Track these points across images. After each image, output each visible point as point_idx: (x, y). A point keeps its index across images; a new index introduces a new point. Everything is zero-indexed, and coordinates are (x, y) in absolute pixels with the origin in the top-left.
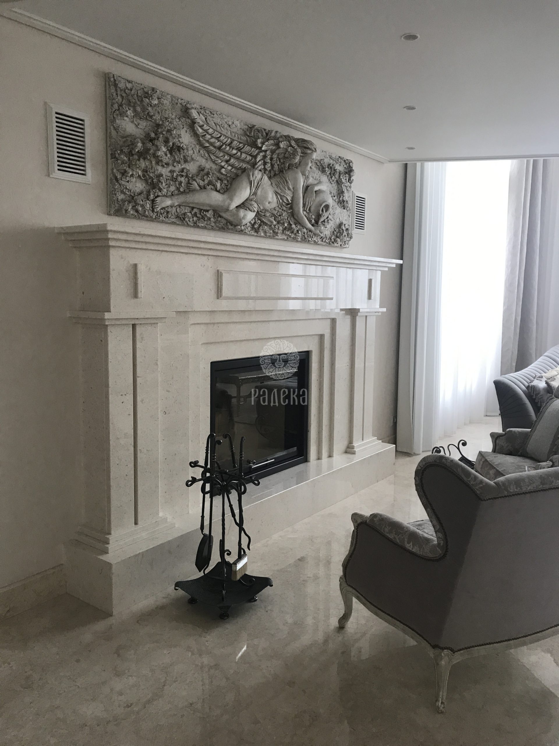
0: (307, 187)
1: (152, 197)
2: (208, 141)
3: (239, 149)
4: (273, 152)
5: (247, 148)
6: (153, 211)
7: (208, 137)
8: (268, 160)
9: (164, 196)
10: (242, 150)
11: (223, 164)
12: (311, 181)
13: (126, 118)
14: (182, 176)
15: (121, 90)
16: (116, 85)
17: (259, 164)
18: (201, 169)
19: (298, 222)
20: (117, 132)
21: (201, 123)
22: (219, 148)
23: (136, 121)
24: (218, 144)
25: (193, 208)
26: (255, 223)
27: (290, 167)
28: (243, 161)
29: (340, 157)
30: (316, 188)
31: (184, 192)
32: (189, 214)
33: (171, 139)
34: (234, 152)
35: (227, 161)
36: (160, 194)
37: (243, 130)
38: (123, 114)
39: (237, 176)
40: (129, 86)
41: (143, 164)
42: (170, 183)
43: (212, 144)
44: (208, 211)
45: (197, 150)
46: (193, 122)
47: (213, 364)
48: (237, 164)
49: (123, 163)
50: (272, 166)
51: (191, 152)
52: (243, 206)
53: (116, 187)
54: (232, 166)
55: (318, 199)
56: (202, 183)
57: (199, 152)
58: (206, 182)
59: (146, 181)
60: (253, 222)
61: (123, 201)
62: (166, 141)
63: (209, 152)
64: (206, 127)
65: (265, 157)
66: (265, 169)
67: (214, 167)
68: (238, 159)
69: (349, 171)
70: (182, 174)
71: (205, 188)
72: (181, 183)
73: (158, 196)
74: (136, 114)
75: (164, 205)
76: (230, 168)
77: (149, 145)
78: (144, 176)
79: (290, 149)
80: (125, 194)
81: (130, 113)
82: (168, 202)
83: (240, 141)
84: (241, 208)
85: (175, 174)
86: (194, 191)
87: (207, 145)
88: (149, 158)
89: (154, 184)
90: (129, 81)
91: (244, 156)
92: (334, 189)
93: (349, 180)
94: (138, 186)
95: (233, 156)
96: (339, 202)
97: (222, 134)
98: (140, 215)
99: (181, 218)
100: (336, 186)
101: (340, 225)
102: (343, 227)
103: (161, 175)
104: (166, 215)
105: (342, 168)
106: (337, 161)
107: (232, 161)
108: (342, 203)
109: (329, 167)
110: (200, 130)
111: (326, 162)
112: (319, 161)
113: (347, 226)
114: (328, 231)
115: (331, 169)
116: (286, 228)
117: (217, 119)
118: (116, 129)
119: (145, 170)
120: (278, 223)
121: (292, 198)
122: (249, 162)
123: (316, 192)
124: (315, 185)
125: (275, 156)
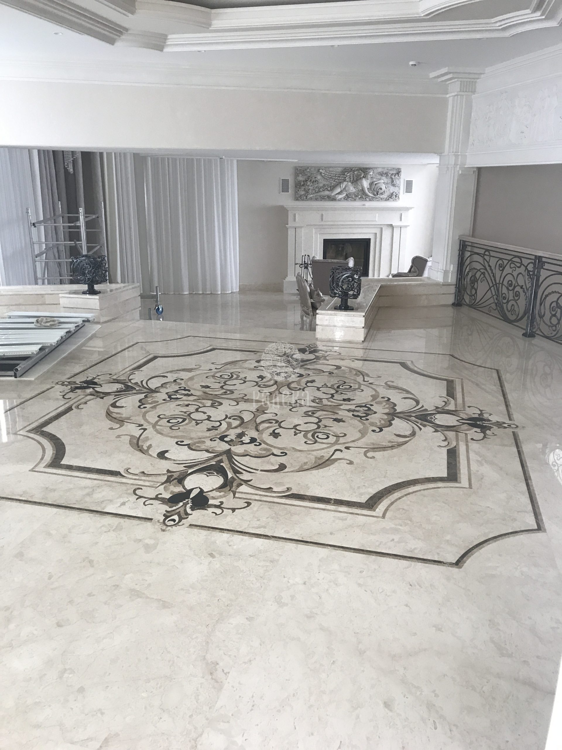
0: (372, 183)
1: (306, 195)
3: (338, 177)
5: (342, 176)
6: (306, 199)
7: (326, 176)
8: (352, 177)
9: (310, 194)
11: (332, 182)
12: (375, 180)
13: (299, 177)
15: (299, 170)
16: (297, 169)
18: (324, 185)
22: (331, 178)
23: (302, 177)
24: (330, 177)
25: (321, 196)
27: (360, 178)
28: (341, 180)
29: (393, 168)
30: (375, 183)
31: (317, 192)
33: (312, 179)
37: (342, 170)
39: (338, 184)
41: (303, 187)
43: (328, 177)
44: (325, 196)
46: (321, 173)
47: (324, 240)
48: (337, 181)
49: (298, 188)
50: (353, 179)
51: (320, 181)
52: (339, 193)
53: (296, 194)
54: (336, 182)
56: (323, 189)
57: (324, 180)
59: (305, 191)
60: (344, 198)
61: (298, 197)
62: (311, 181)
63: (327, 180)
65: (350, 177)
66: (350, 181)
67: (329, 183)
69: (398, 172)
70: (317, 187)
73: (308, 195)
74: (302, 175)
75: (310, 197)
77: (305, 182)
80: (299, 195)
81: (300, 175)
82: (312, 196)
83: (339, 174)
85: (314, 188)
86: (321, 191)
87: (326, 178)
88: (305, 186)
89: (307, 192)
90: (301, 167)
91: (340, 178)
92: (389, 181)
93: (398, 176)
94: (303, 193)
95: (337, 179)
96: (392, 185)
97: (331, 174)
98: (303, 200)
99: (316, 199)
100: (390, 180)
101: (393, 193)
102: (394, 194)
103: (310, 189)
104: (311, 199)
105: (395, 172)
106: (391, 170)
107: (336, 180)
108: (394, 185)
109: (386, 173)
110: (323, 175)
111: (385, 172)
112: (380, 172)
113: (397, 193)
114: (385, 196)
115: (387, 174)
116: (360, 197)
117: (331, 169)
118: (297, 180)
119: (304, 189)
120: (356, 196)
121: (362, 188)
122: (343, 180)
123: (376, 184)
124: (376, 181)
125: (354, 176)
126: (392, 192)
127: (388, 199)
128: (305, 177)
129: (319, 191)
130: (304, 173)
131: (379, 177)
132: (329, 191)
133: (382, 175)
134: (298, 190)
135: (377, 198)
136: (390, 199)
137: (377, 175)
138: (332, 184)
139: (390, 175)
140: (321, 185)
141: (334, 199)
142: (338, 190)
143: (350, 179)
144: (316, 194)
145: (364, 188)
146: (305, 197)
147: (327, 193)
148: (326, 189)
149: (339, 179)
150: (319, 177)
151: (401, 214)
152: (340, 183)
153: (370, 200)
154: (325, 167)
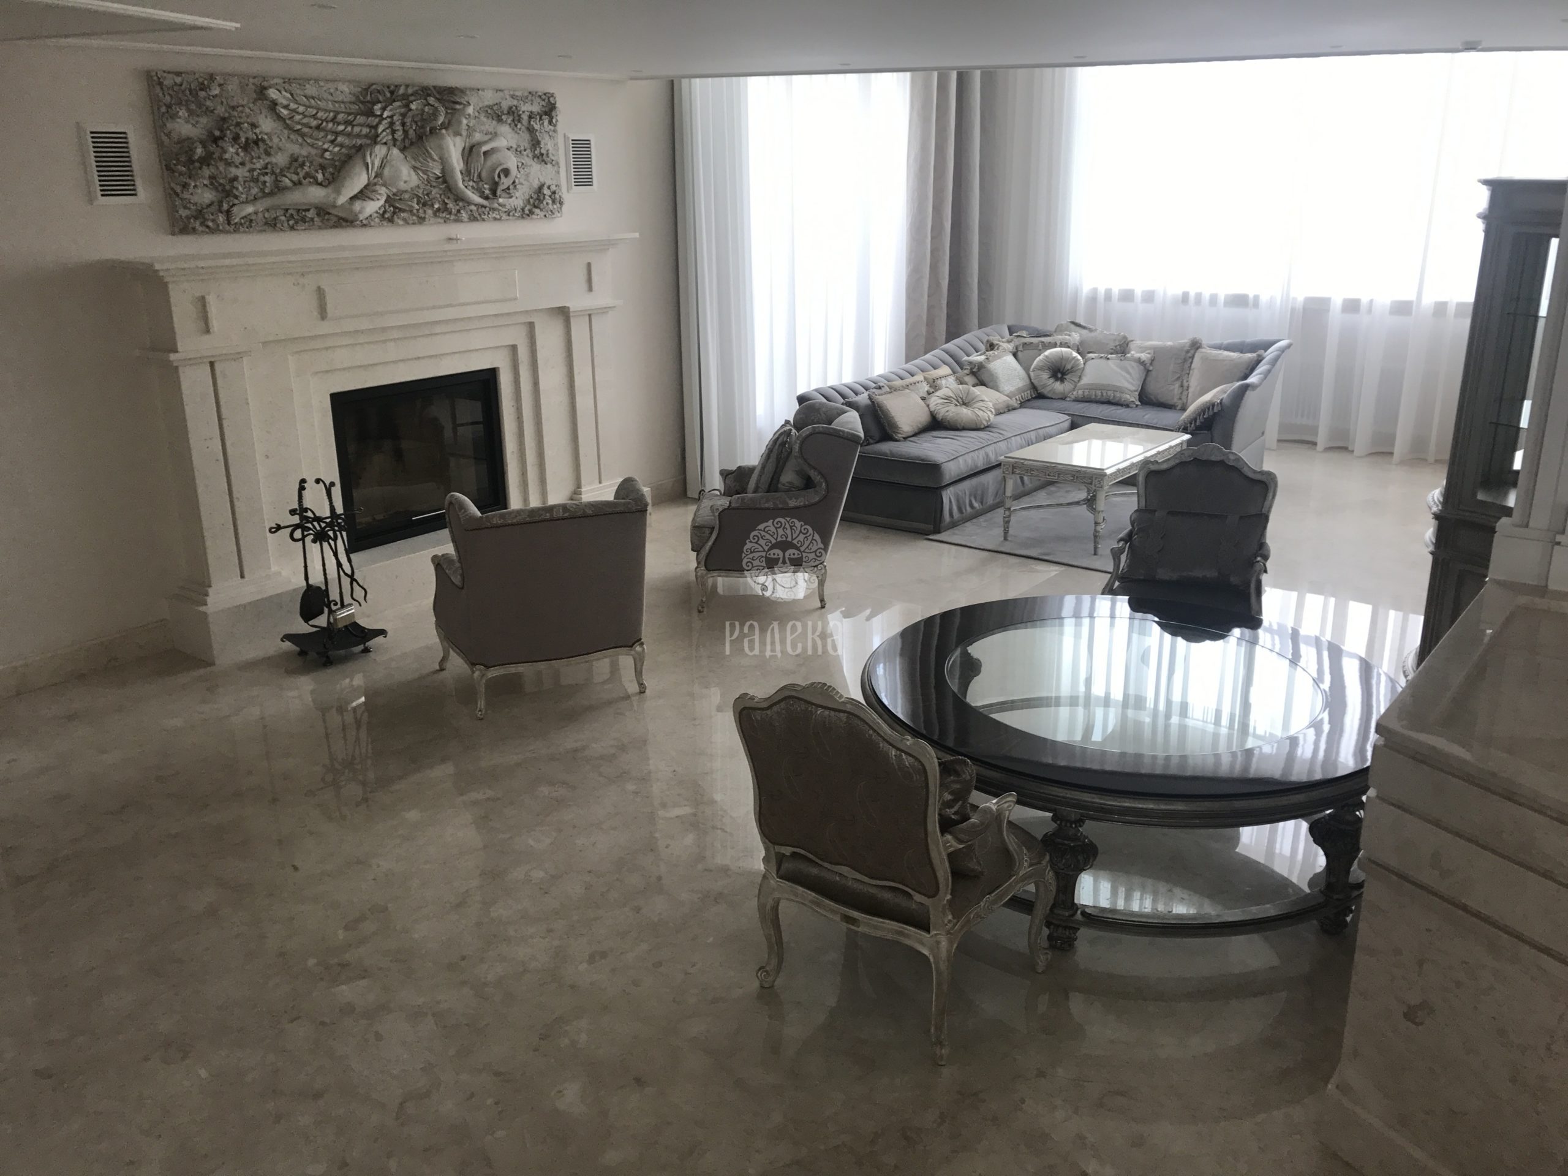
0: (472, 148)
1: (225, 206)
2: (299, 123)
3: (347, 123)
4: (404, 115)
5: (361, 119)
6: (229, 224)
7: (298, 117)
8: (398, 126)
9: (243, 202)
10: (355, 123)
11: (326, 146)
12: (478, 137)
13: (178, 120)
14: (267, 174)
15: (168, 89)
16: (160, 84)
17: (381, 136)
18: (294, 159)
19: (459, 198)
20: (170, 138)
21: (285, 102)
22: (318, 127)
23: (193, 119)
24: (314, 123)
25: (287, 210)
26: (385, 212)
28: (358, 136)
29: (530, 93)
30: (485, 148)
31: (271, 194)
32: (283, 218)
33: (241, 134)
34: (341, 128)
35: (332, 142)
36: (236, 201)
37: (354, 95)
38: (174, 116)
39: (349, 157)
40: (178, 80)
41: (207, 172)
42: (249, 186)
43: (307, 125)
44: (308, 210)
45: (286, 136)
46: (274, 104)
47: (334, 397)
48: (347, 142)
49: (181, 174)
50: (405, 132)
51: (276, 140)
52: (363, 195)
53: (177, 203)
54: (341, 146)
55: (489, 163)
56: (295, 178)
57: (289, 137)
58: (301, 175)
59: (216, 189)
60: (381, 212)
61: (188, 218)
62: (236, 138)
63: (303, 135)
64: (293, 106)
65: (392, 124)
66: (395, 140)
67: (313, 152)
68: (349, 135)
69: (549, 110)
70: (266, 171)
71: (300, 183)
72: (265, 182)
73: (234, 205)
74: (191, 113)
75: (244, 214)
76: (337, 149)
77: (212, 148)
78: (212, 184)
79: (426, 109)
80: (189, 209)
81: (183, 113)
82: (250, 209)
83: (348, 111)
84: (359, 199)
85: (255, 174)
86: (286, 188)
87: (299, 127)
88: (213, 163)
89: (226, 191)
90: (178, 74)
91: (357, 129)
92: (524, 139)
93: (550, 122)
94: (206, 196)
95: (341, 133)
96: (535, 156)
97: (318, 109)
98: (215, 230)
99: (272, 225)
100: (526, 136)
101: (541, 188)
102: (546, 191)
103: (235, 178)
104: (248, 224)
105: (536, 108)
106: (524, 99)
107: (340, 139)
108: (541, 158)
109: (511, 111)
110: (285, 112)
111: (505, 105)
112: (489, 107)
113: (553, 188)
114: (517, 200)
115: (514, 114)
116: (439, 210)
117: (311, 90)
118: (168, 135)
119: (212, 178)
120: (424, 205)
122: (366, 136)
123: (485, 153)
124: (485, 142)
125: (408, 120)
126: (536, 184)
127: (531, 212)
128: (204, 120)
129: (279, 188)
130: (200, 105)
131: (490, 125)
132: (320, 184)
133: (499, 119)
134: (185, 186)
135: (494, 209)
136: (537, 211)
137: (483, 118)
138: (327, 155)
139: (525, 117)
140: (280, 159)
141: (345, 221)
142: (358, 180)
143: (393, 132)
144: (267, 202)
147: (315, 194)
150: (267, 124)
151: (589, 265)
152: (359, 149)
153: (473, 219)
154: (288, 81)
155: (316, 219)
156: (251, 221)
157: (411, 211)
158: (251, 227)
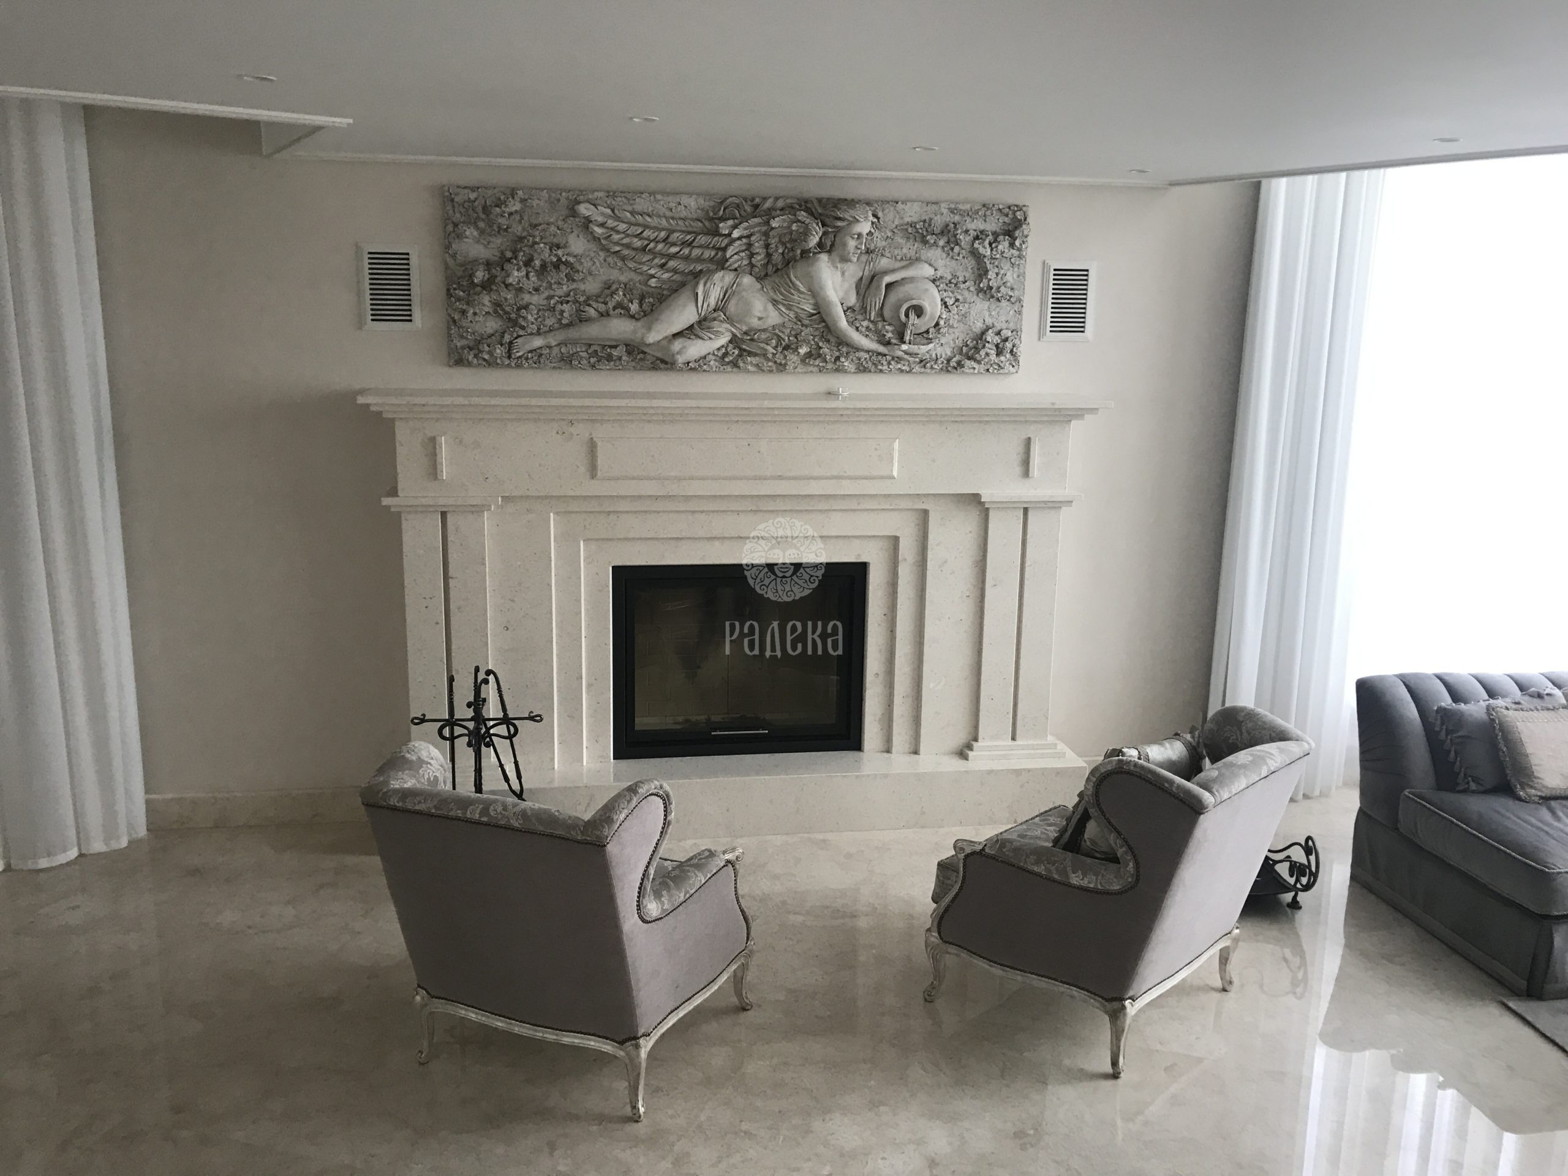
0: (874, 278)
2: (617, 244)
3: (684, 244)
4: (765, 235)
5: (702, 239)
6: (509, 357)
7: (616, 237)
8: (758, 247)
9: (532, 334)
10: (694, 244)
11: (652, 271)
13: (465, 240)
14: (568, 302)
15: (459, 205)
16: (452, 200)
17: (731, 260)
18: (608, 286)
19: (842, 342)
20: (455, 260)
21: (600, 219)
22: (644, 249)
23: (485, 239)
24: (638, 243)
25: (590, 345)
27: (805, 253)
28: (699, 260)
29: (984, 206)
30: (888, 279)
31: (570, 325)
32: (584, 354)
33: (536, 256)
34: (674, 250)
35: (662, 266)
36: (521, 333)
37: (703, 209)
38: (460, 236)
39: (683, 284)
40: (473, 196)
41: (489, 297)
42: (544, 315)
43: (628, 246)
44: (615, 347)
45: (601, 259)
46: (588, 221)
47: (619, 570)
48: (682, 267)
49: (459, 299)
50: (769, 255)
51: (587, 264)
52: (688, 332)
53: (453, 332)
54: (675, 271)
55: (893, 298)
57: (605, 261)
58: (611, 305)
59: (500, 316)
61: (463, 348)
62: (529, 263)
63: (623, 259)
64: (611, 223)
65: (748, 246)
66: (752, 265)
67: (637, 278)
69: (1012, 229)
70: (569, 299)
71: (608, 315)
72: (562, 312)
73: (519, 336)
74: (482, 232)
75: (528, 347)
76: (666, 276)
77: (496, 271)
78: (496, 312)
80: (467, 338)
81: (471, 232)
82: (538, 342)
83: (690, 229)
84: (685, 337)
85: (552, 302)
86: (589, 320)
87: (617, 248)
88: (494, 288)
89: (512, 319)
90: (474, 189)
91: (696, 252)
92: (964, 268)
93: (1012, 245)
94: (492, 325)
95: (674, 256)
96: (980, 290)
97: (646, 227)
98: (491, 364)
99: (567, 361)
100: (970, 263)
101: (983, 333)
102: (990, 336)
103: (526, 307)
104: (537, 359)
105: (992, 225)
106: (971, 214)
107: (672, 264)
108: (988, 293)
109: (945, 231)
110: (599, 230)
111: (939, 222)
112: (912, 225)
113: (1006, 333)
114: (943, 347)
115: (949, 235)
116: (809, 355)
117: (641, 204)
118: (454, 256)
119: (497, 305)
120: (786, 348)
121: (817, 306)
122: (711, 260)
123: (889, 286)
125: (773, 241)
126: (979, 326)
127: (960, 364)
128: (498, 241)
130: (493, 222)
131: (909, 248)
132: (633, 317)
133: (925, 242)
134: (464, 312)
135: (899, 359)
136: (968, 363)
137: (899, 239)
138: (653, 282)
139: (965, 240)
140: (592, 286)
141: (664, 363)
142: (683, 315)
143: (752, 256)
144: (560, 336)
145: (829, 304)
146: (499, 351)
147: (620, 328)
148: (619, 305)
149: (687, 258)
150: (578, 244)
151: (1028, 442)
152: (697, 275)
153: (862, 369)
154: (612, 194)
155: (624, 358)
156: (541, 355)
157: (765, 355)
158: (540, 362)
